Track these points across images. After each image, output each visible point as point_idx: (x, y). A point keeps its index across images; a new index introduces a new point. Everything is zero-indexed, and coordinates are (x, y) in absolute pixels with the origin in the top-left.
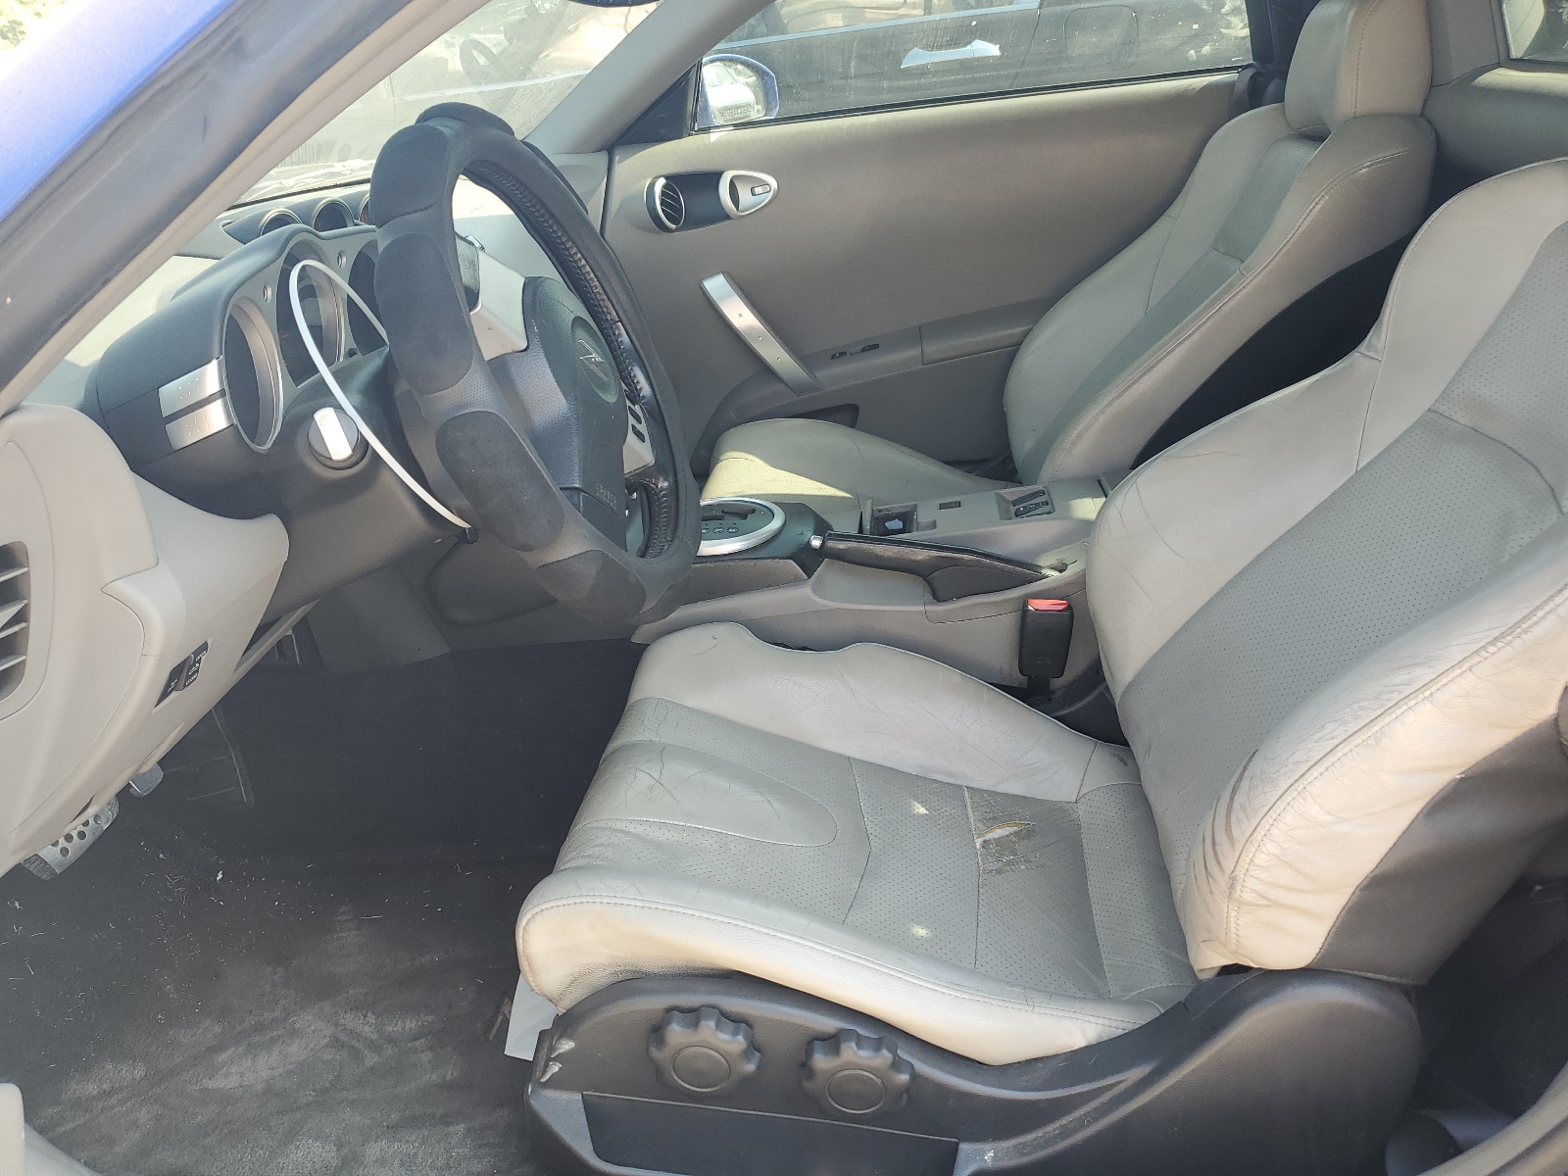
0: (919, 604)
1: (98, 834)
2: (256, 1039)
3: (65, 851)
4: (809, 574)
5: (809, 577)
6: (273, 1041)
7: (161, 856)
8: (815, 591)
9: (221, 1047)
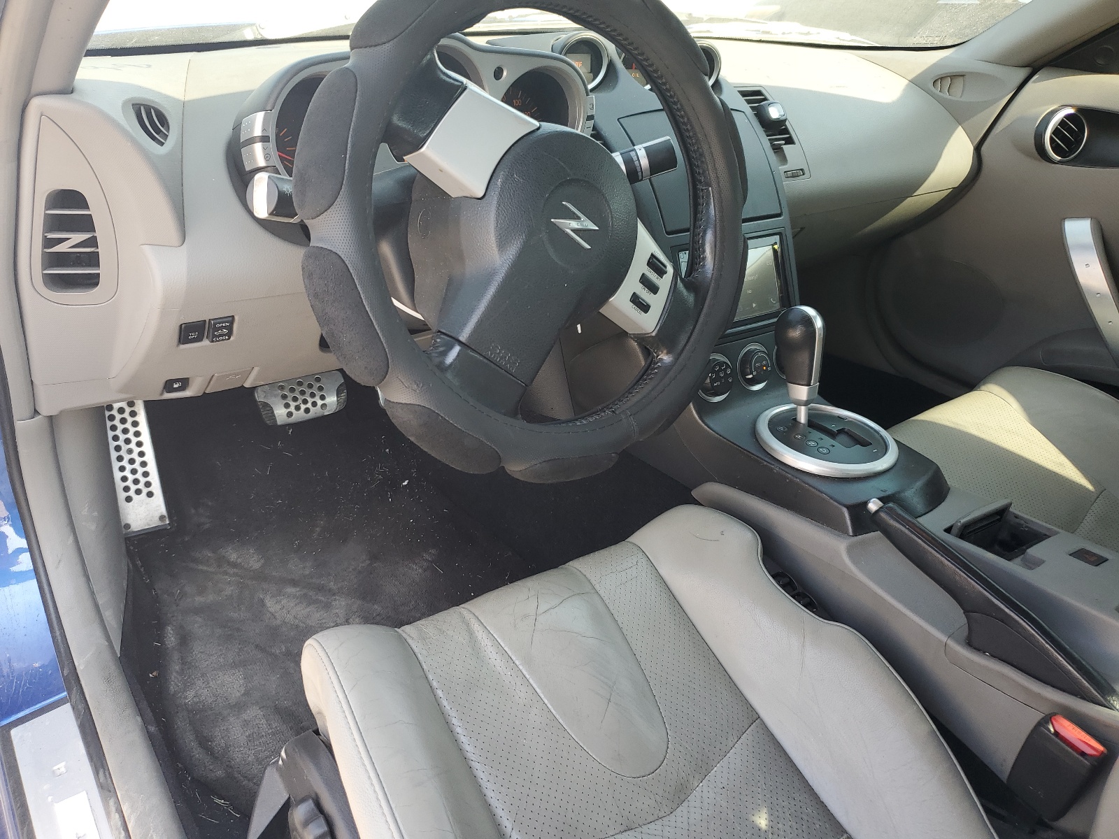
0: (943, 631)
1: (318, 415)
2: (311, 593)
3: (290, 414)
4: (857, 533)
5: (855, 535)
6: (316, 602)
7: (388, 450)
8: (850, 550)
9: (294, 583)
